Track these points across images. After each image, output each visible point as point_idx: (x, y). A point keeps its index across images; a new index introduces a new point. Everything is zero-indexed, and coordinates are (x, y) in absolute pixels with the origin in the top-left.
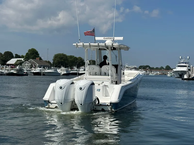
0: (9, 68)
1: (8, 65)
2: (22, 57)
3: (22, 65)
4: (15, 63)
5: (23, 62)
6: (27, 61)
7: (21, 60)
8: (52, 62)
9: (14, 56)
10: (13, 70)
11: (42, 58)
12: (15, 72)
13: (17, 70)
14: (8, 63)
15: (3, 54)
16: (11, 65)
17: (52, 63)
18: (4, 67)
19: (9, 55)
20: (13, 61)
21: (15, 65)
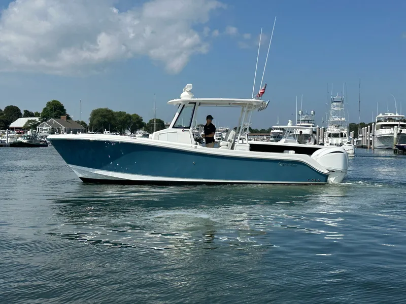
0: (14, 134)
1: (13, 129)
2: (37, 115)
3: (36, 129)
4: (24, 126)
5: (39, 123)
6: (45, 121)
7: (35, 121)
8: (88, 123)
9: (23, 113)
10: (21, 137)
11: (71, 116)
12: (25, 141)
13: (28, 138)
14: (13, 125)
15: (3, 110)
16: (17, 128)
17: (88, 125)
18: (6, 132)
19: (14, 113)
20: (20, 122)
21: (24, 129)
